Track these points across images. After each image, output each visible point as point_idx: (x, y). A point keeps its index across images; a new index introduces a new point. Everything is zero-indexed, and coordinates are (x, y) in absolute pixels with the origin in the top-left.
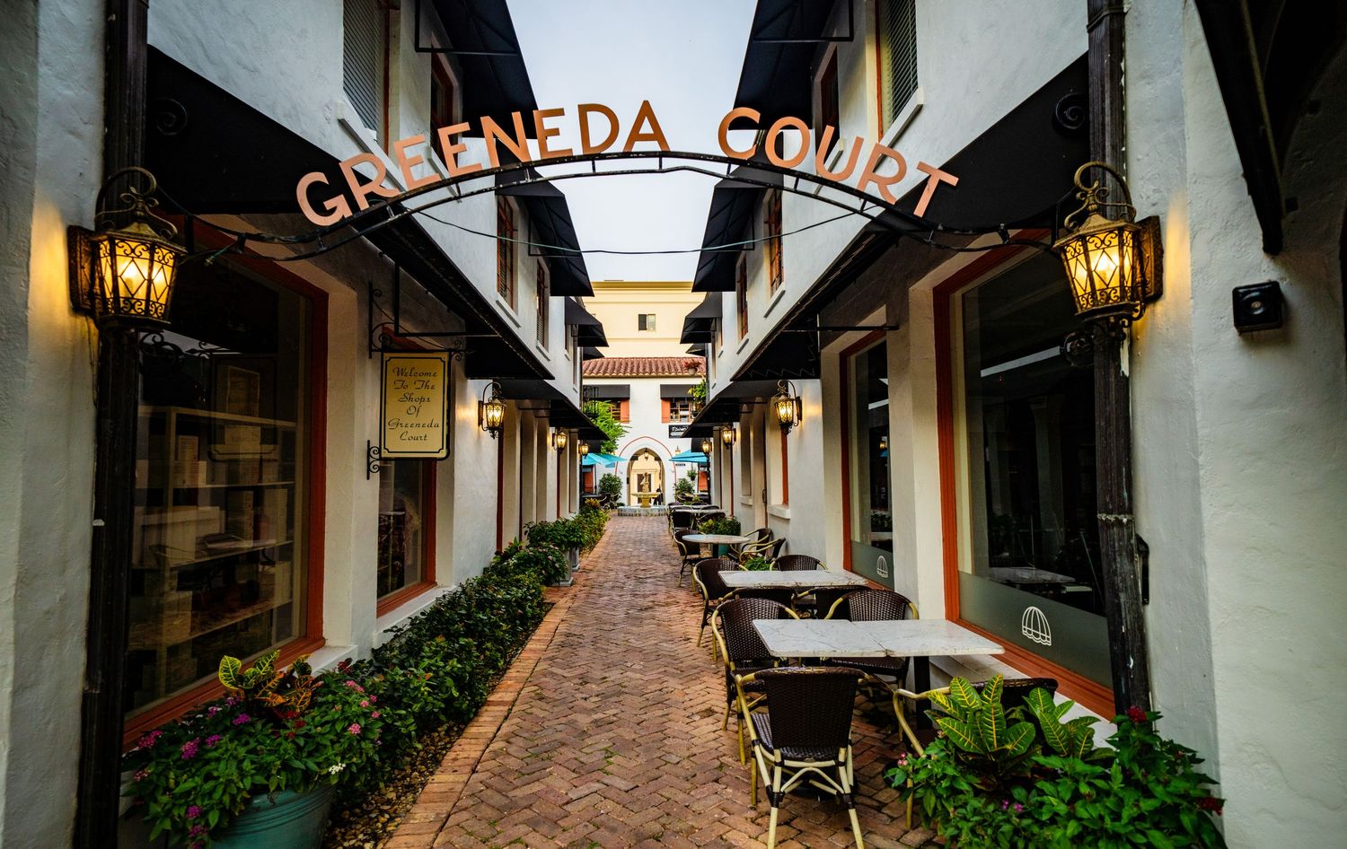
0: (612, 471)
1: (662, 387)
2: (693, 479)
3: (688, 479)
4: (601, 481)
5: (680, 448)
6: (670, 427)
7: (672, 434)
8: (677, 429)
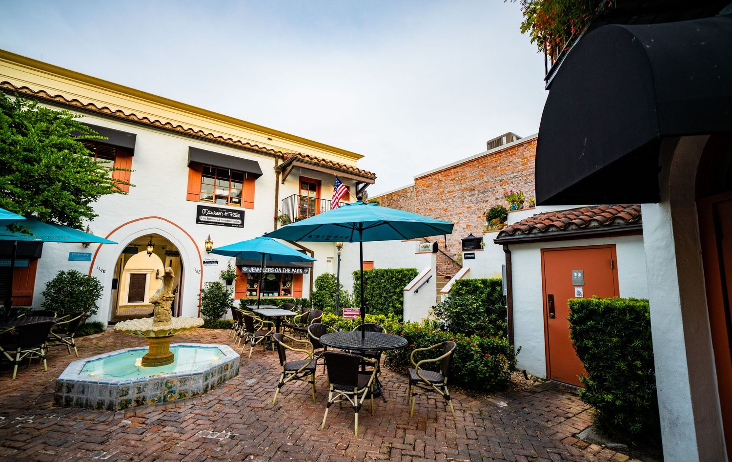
0: (82, 268)
1: (192, 150)
2: (229, 282)
3: (223, 283)
4: (50, 285)
5: (212, 239)
6: (200, 208)
7: (202, 218)
8: (209, 212)
